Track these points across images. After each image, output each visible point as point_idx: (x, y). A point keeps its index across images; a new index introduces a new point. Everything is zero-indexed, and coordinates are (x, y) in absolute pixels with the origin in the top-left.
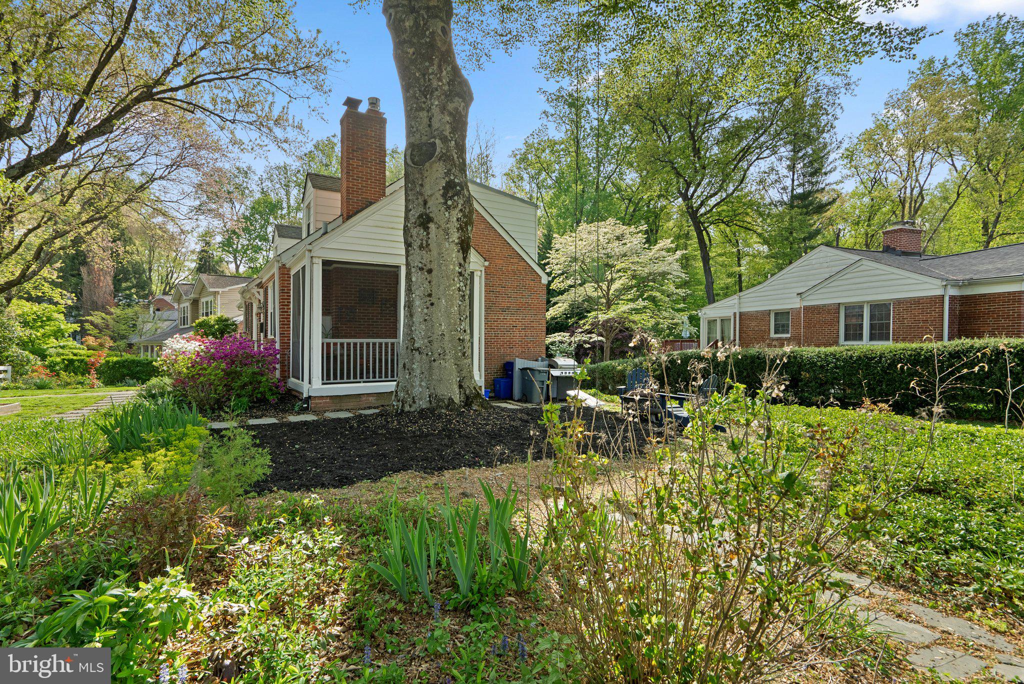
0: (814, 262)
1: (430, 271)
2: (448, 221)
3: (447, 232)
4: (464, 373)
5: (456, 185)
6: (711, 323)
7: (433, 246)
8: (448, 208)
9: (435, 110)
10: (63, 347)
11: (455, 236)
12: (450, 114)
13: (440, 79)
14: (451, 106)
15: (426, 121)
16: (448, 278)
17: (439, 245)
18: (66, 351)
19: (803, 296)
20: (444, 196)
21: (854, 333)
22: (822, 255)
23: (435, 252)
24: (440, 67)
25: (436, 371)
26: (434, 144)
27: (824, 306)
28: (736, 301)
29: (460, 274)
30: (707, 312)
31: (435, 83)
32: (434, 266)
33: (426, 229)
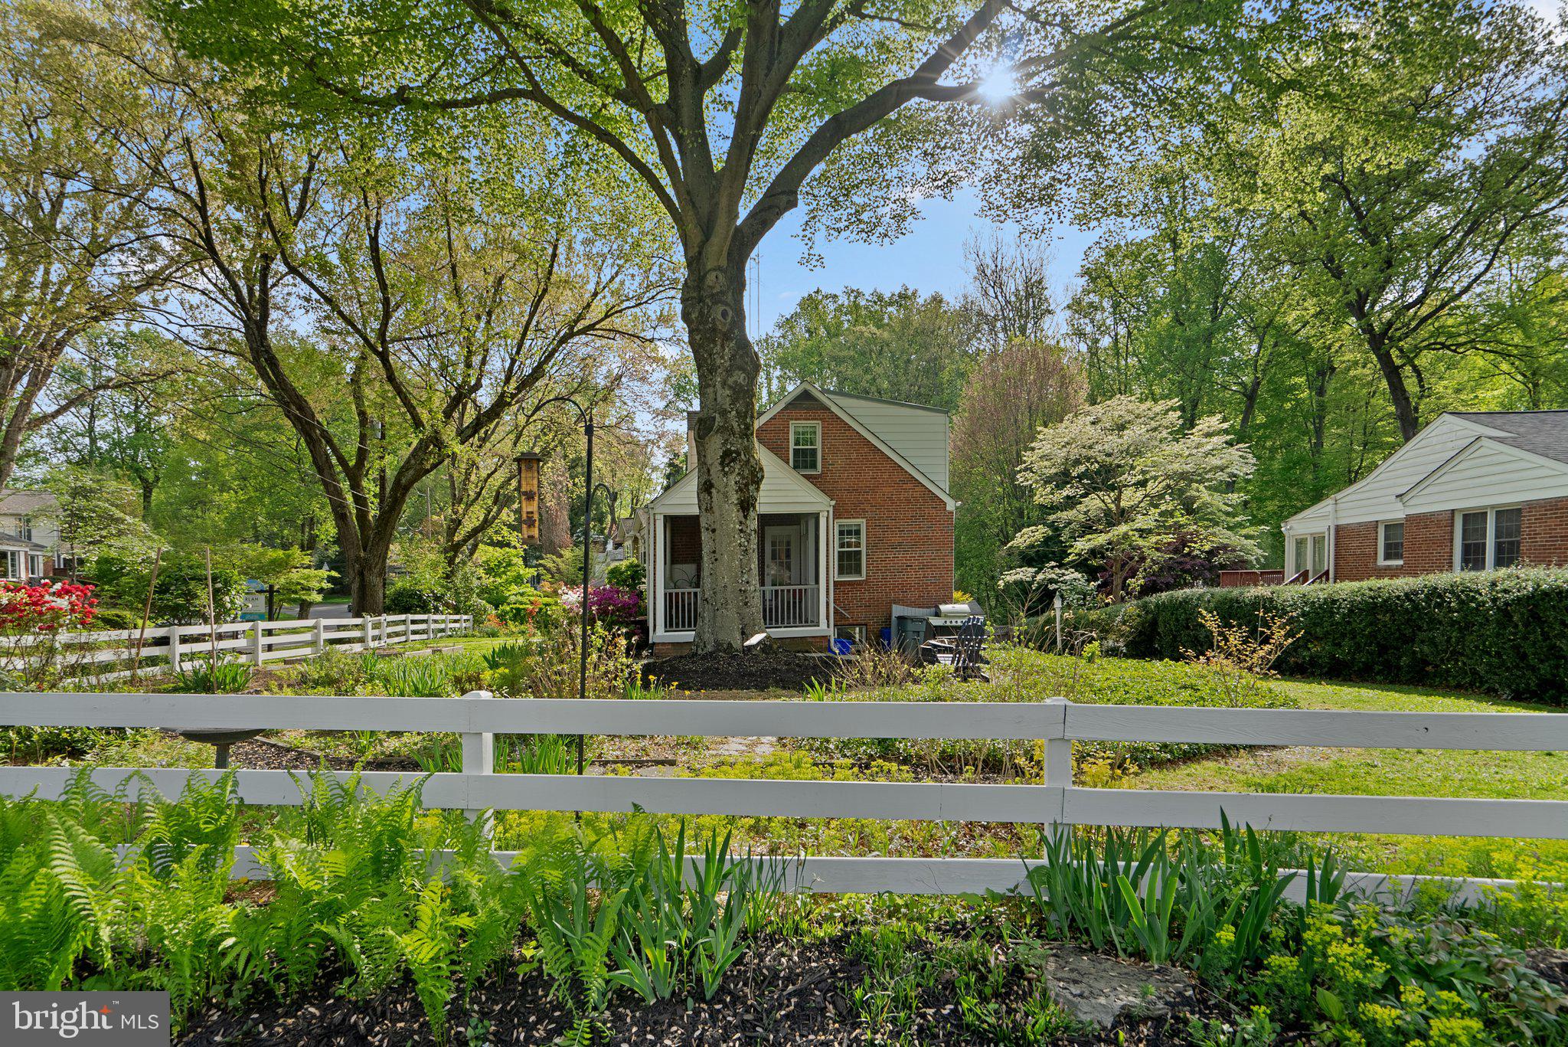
0: (1434, 440)
1: (714, 531)
2: (726, 486)
3: (726, 495)
4: (746, 621)
5: (732, 452)
6: (1300, 543)
7: (715, 508)
8: (726, 474)
9: (718, 386)
10: (522, 594)
11: (734, 498)
12: (730, 387)
13: (722, 358)
14: (730, 381)
15: (712, 396)
16: (728, 535)
17: (720, 507)
18: (524, 599)
19: (1405, 499)
20: (722, 464)
21: (1473, 557)
22: (1445, 428)
23: (717, 514)
24: (723, 346)
25: (719, 619)
26: (714, 418)
27: (1432, 514)
28: (1330, 508)
29: (741, 531)
30: (1295, 526)
31: (719, 361)
32: (717, 526)
33: (710, 494)
